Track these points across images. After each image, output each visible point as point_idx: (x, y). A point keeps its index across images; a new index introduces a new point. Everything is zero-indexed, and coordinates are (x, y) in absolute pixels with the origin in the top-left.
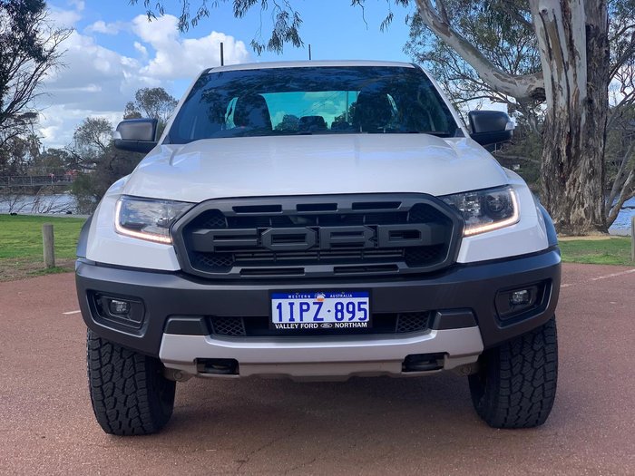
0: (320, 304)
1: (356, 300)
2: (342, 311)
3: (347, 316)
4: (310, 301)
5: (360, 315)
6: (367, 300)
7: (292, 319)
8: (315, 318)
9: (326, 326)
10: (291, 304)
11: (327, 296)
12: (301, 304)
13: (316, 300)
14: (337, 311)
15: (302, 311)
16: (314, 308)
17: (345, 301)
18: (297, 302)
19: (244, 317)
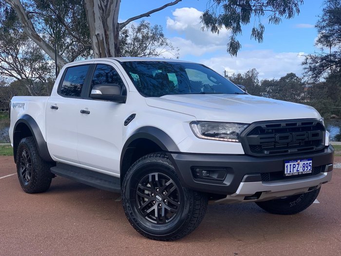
0: (299, 164)
1: (308, 162)
2: (304, 167)
3: (306, 168)
4: (296, 163)
5: (309, 168)
6: (311, 161)
7: (290, 172)
8: (297, 171)
9: (300, 173)
10: (291, 165)
11: (301, 161)
12: (294, 165)
13: (297, 163)
14: (303, 167)
15: (294, 167)
16: (297, 166)
17: (305, 162)
18: (292, 164)
19: (270, 173)
